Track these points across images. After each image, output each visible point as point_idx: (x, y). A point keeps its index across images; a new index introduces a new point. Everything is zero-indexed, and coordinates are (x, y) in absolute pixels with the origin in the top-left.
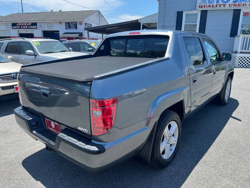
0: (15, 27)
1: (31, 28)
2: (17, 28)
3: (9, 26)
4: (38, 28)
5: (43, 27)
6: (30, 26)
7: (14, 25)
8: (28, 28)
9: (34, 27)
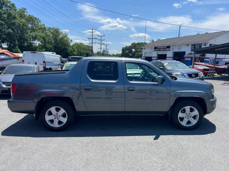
0: (155, 50)
1: (166, 50)
2: (157, 51)
3: (152, 49)
4: (171, 50)
5: (174, 49)
6: (166, 48)
7: (156, 48)
8: (164, 50)
9: (168, 49)
